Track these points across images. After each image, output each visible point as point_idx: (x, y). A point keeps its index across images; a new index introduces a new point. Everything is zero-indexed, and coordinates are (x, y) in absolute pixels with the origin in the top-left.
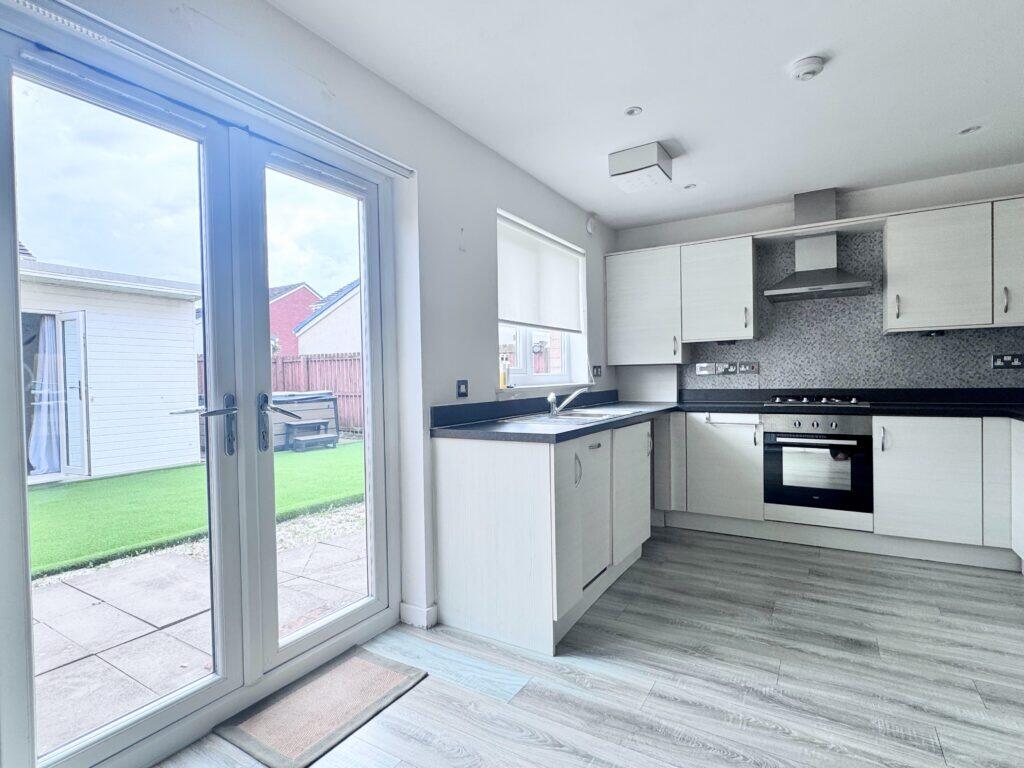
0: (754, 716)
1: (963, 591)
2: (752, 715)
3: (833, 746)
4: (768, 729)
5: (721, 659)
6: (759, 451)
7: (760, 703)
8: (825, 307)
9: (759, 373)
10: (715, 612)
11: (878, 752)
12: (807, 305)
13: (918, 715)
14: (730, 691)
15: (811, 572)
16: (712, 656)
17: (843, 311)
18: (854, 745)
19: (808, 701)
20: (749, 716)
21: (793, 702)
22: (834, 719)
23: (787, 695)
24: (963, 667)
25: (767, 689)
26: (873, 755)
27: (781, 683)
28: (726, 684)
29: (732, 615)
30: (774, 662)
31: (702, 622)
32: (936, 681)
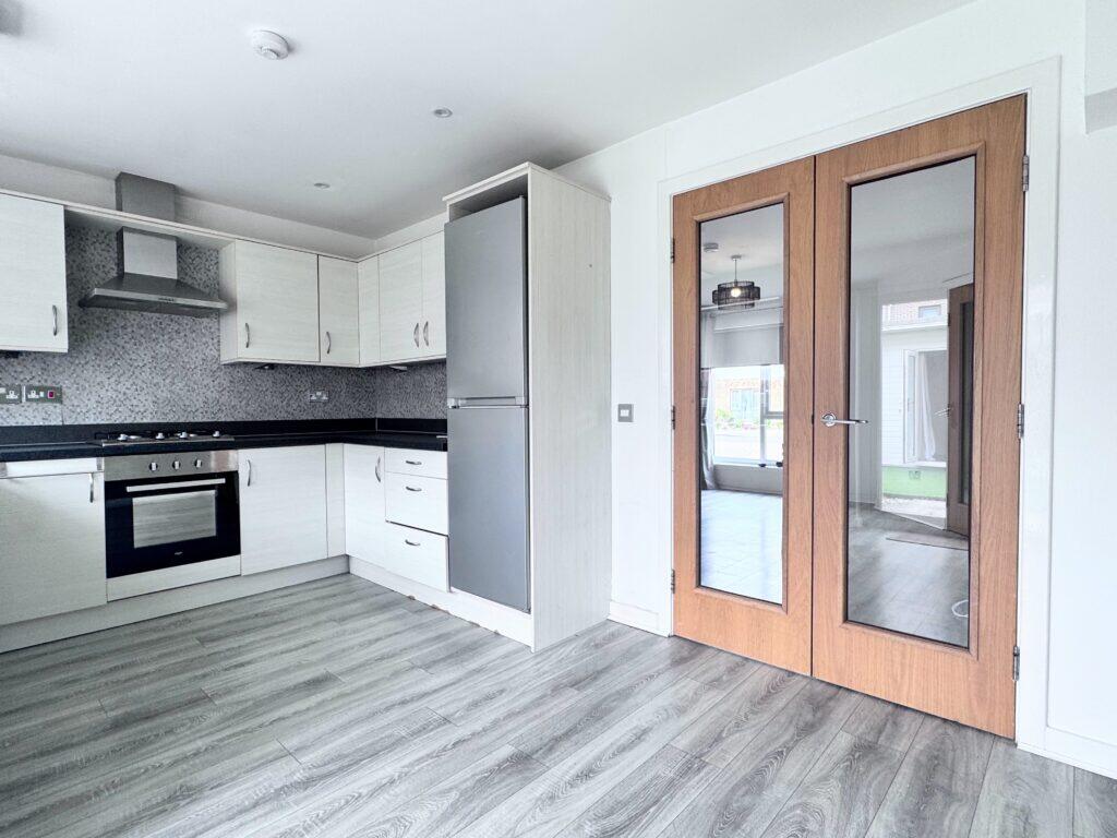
0: (319, 808)
1: (332, 601)
2: (315, 809)
3: (397, 774)
4: (341, 808)
5: (217, 785)
6: (98, 510)
7: (309, 791)
8: (155, 323)
9: (61, 402)
10: (144, 742)
11: (422, 753)
12: (134, 317)
13: (411, 707)
14: (268, 807)
15: (203, 641)
16: (201, 791)
17: (178, 332)
18: (406, 761)
19: (341, 757)
20: (314, 813)
21: (331, 767)
22: (373, 753)
23: (319, 766)
24: (393, 656)
25: (298, 775)
26: (422, 758)
27: (303, 760)
28: (255, 805)
29: (170, 732)
30: (274, 746)
31: (141, 764)
32: (393, 675)
